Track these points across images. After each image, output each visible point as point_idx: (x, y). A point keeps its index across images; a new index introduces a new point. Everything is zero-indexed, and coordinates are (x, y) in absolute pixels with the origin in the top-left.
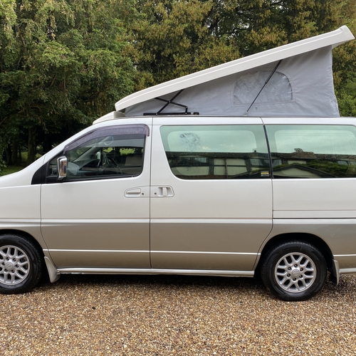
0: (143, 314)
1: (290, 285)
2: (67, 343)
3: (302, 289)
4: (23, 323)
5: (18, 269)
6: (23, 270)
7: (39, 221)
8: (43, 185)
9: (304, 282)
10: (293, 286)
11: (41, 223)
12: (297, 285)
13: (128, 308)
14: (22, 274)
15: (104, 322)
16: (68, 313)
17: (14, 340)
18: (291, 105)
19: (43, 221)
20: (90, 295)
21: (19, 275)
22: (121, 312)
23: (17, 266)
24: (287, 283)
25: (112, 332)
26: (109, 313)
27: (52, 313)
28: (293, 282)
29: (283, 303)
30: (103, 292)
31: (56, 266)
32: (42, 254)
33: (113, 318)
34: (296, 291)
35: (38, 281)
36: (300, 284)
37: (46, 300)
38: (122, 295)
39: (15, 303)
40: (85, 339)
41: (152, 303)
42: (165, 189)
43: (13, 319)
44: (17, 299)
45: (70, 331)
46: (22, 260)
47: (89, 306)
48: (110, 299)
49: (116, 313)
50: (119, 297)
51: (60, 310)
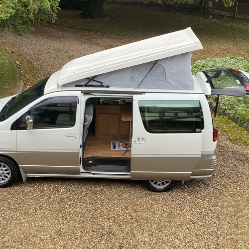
0: (76, 200)
1: (157, 184)
2: (40, 216)
3: (164, 186)
4: (15, 206)
5: (4, 175)
6: (7, 175)
7: (16, 150)
8: (17, 131)
9: (165, 183)
10: (159, 185)
11: (17, 151)
12: (161, 184)
13: (68, 197)
15: (56, 205)
16: (36, 200)
17: (14, 215)
18: (165, 83)
19: (18, 150)
20: (46, 188)
21: (5, 178)
22: (64, 199)
23: (3, 173)
24: (156, 183)
25: (61, 211)
26: (58, 200)
27: (28, 200)
28: (159, 183)
29: (153, 193)
30: (53, 186)
31: (26, 173)
32: (18, 168)
33: (60, 203)
34: (161, 187)
36: (163, 184)
37: (22, 192)
38: (64, 188)
39: (5, 194)
40: (48, 214)
41: (81, 193)
42: (141, 139)
43: (9, 204)
44: (6, 191)
45: (40, 210)
46: (6, 170)
47: (47, 196)
48: (58, 191)
49: (62, 200)
50: (62, 190)
51: (32, 198)
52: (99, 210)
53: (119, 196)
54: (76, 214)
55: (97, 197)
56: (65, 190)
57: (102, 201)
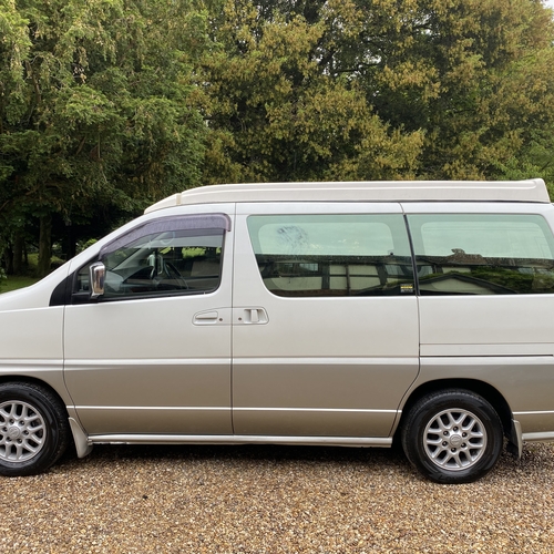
0: (222, 506)
1: (447, 458)
2: (104, 551)
3: (466, 465)
4: (36, 521)
5: (27, 437)
6: (35, 438)
7: (61, 362)
8: (67, 307)
9: (468, 454)
10: (452, 461)
11: (64, 366)
12: (458, 459)
13: (197, 497)
14: (34, 444)
15: (161, 518)
16: (105, 505)
19: (67, 362)
20: (140, 476)
21: (28, 447)
22: (187, 502)
23: (25, 432)
24: (442, 455)
25: (174, 534)
26: (169, 505)
27: (81, 506)
28: (451, 454)
29: (437, 487)
30: (159, 471)
31: (87, 432)
32: (66, 414)
33: (174, 512)
34: (456, 467)
35: (58, 455)
36: (463, 456)
37: (71, 485)
38: (188, 477)
39: (23, 490)
40: (132, 545)
41: (235, 488)
42: (254, 313)
43: (20, 514)
44: (26, 484)
45: (108, 533)
46: (34, 423)
47: (138, 494)
48: (171, 483)
49: (180, 504)
50: (183, 480)
51: (93, 501)
52: (291, 532)
53: (343, 494)
54: (219, 542)
55: (280, 496)
56: (191, 481)
57: (298, 507)
